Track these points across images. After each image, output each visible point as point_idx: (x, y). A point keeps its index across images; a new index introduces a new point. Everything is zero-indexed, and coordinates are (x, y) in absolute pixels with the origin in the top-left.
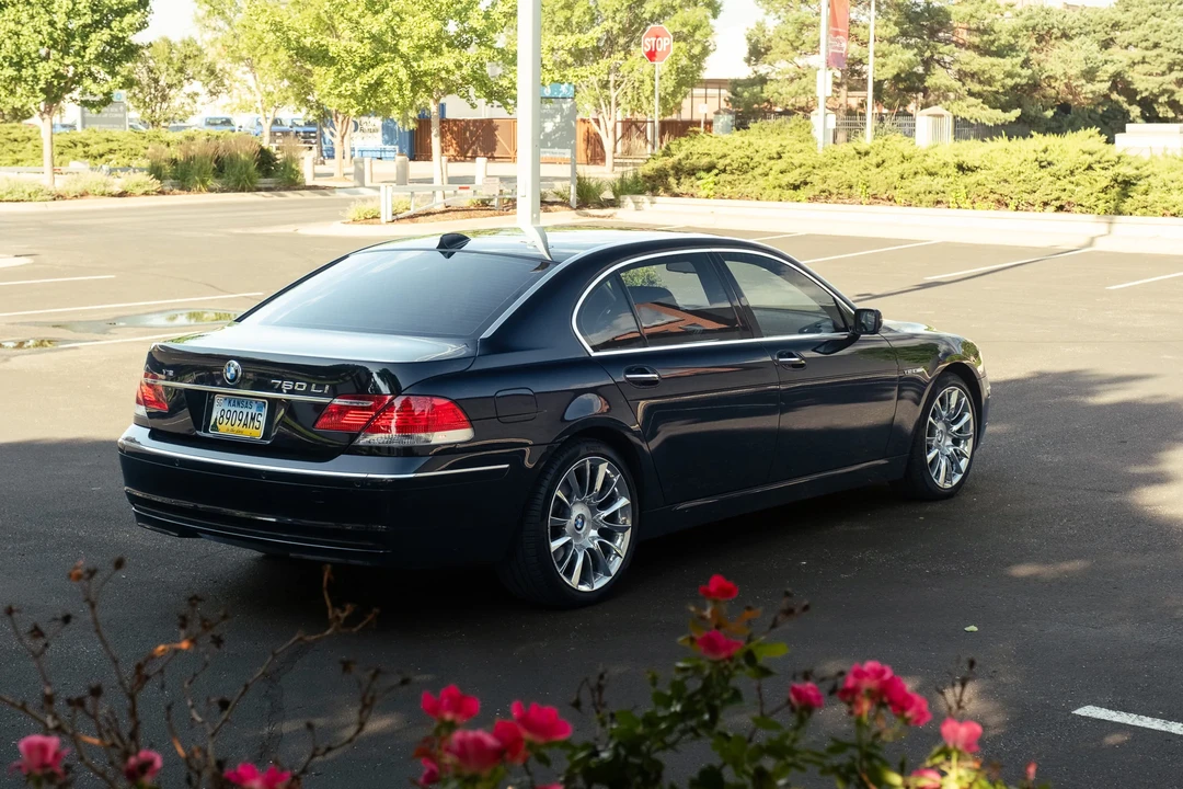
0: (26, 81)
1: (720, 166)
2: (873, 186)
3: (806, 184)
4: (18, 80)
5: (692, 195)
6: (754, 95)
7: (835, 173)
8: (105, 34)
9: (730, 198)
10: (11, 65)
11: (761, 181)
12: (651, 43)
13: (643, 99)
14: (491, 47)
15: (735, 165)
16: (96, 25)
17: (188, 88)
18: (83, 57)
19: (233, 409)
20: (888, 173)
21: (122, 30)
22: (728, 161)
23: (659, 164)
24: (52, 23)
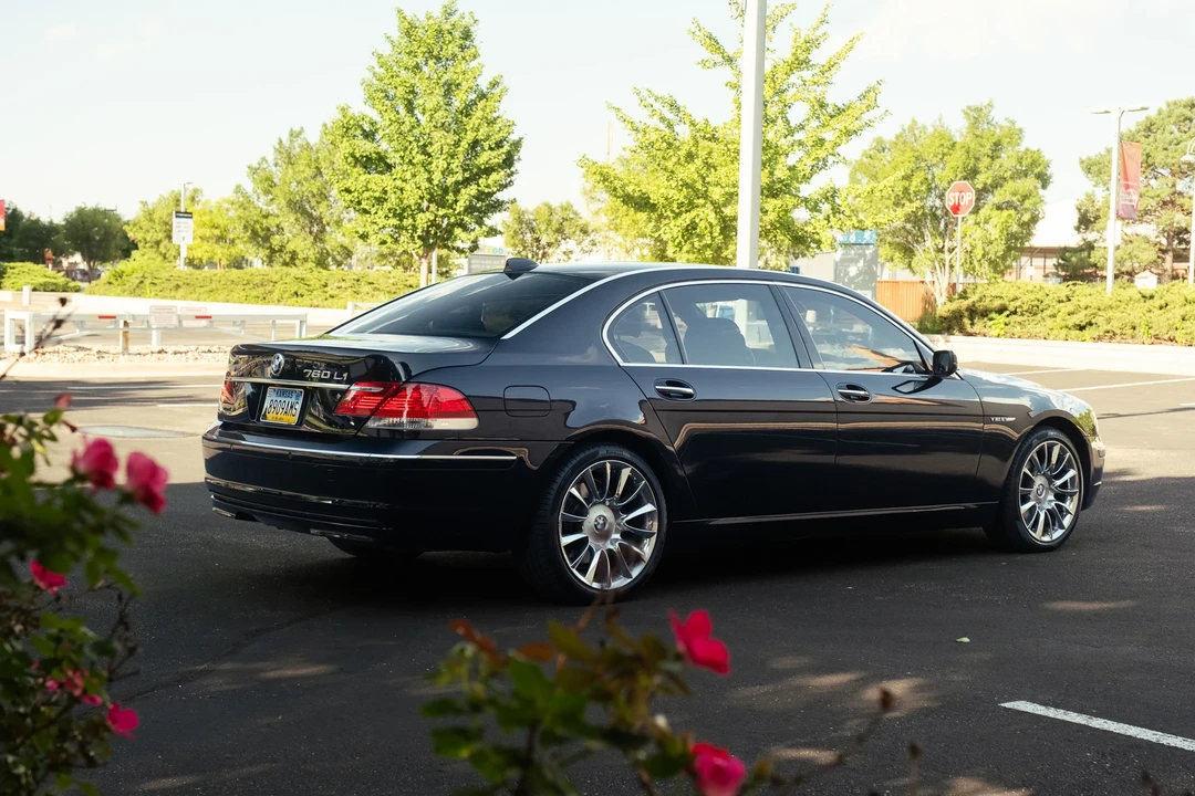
0: (407, 230)
1: (1011, 308)
2: (1155, 328)
3: (1091, 324)
4: (399, 228)
5: (985, 336)
6: (1082, 259)
7: (1118, 315)
8: (473, 190)
9: (1019, 337)
10: (394, 216)
11: (1050, 322)
12: (954, 198)
13: (975, 263)
14: (795, 196)
15: (1025, 308)
16: (466, 182)
17: (564, 246)
18: (455, 210)
19: (279, 399)
20: (1170, 315)
21: (488, 186)
22: (1018, 303)
23: (954, 306)
24: (430, 180)
